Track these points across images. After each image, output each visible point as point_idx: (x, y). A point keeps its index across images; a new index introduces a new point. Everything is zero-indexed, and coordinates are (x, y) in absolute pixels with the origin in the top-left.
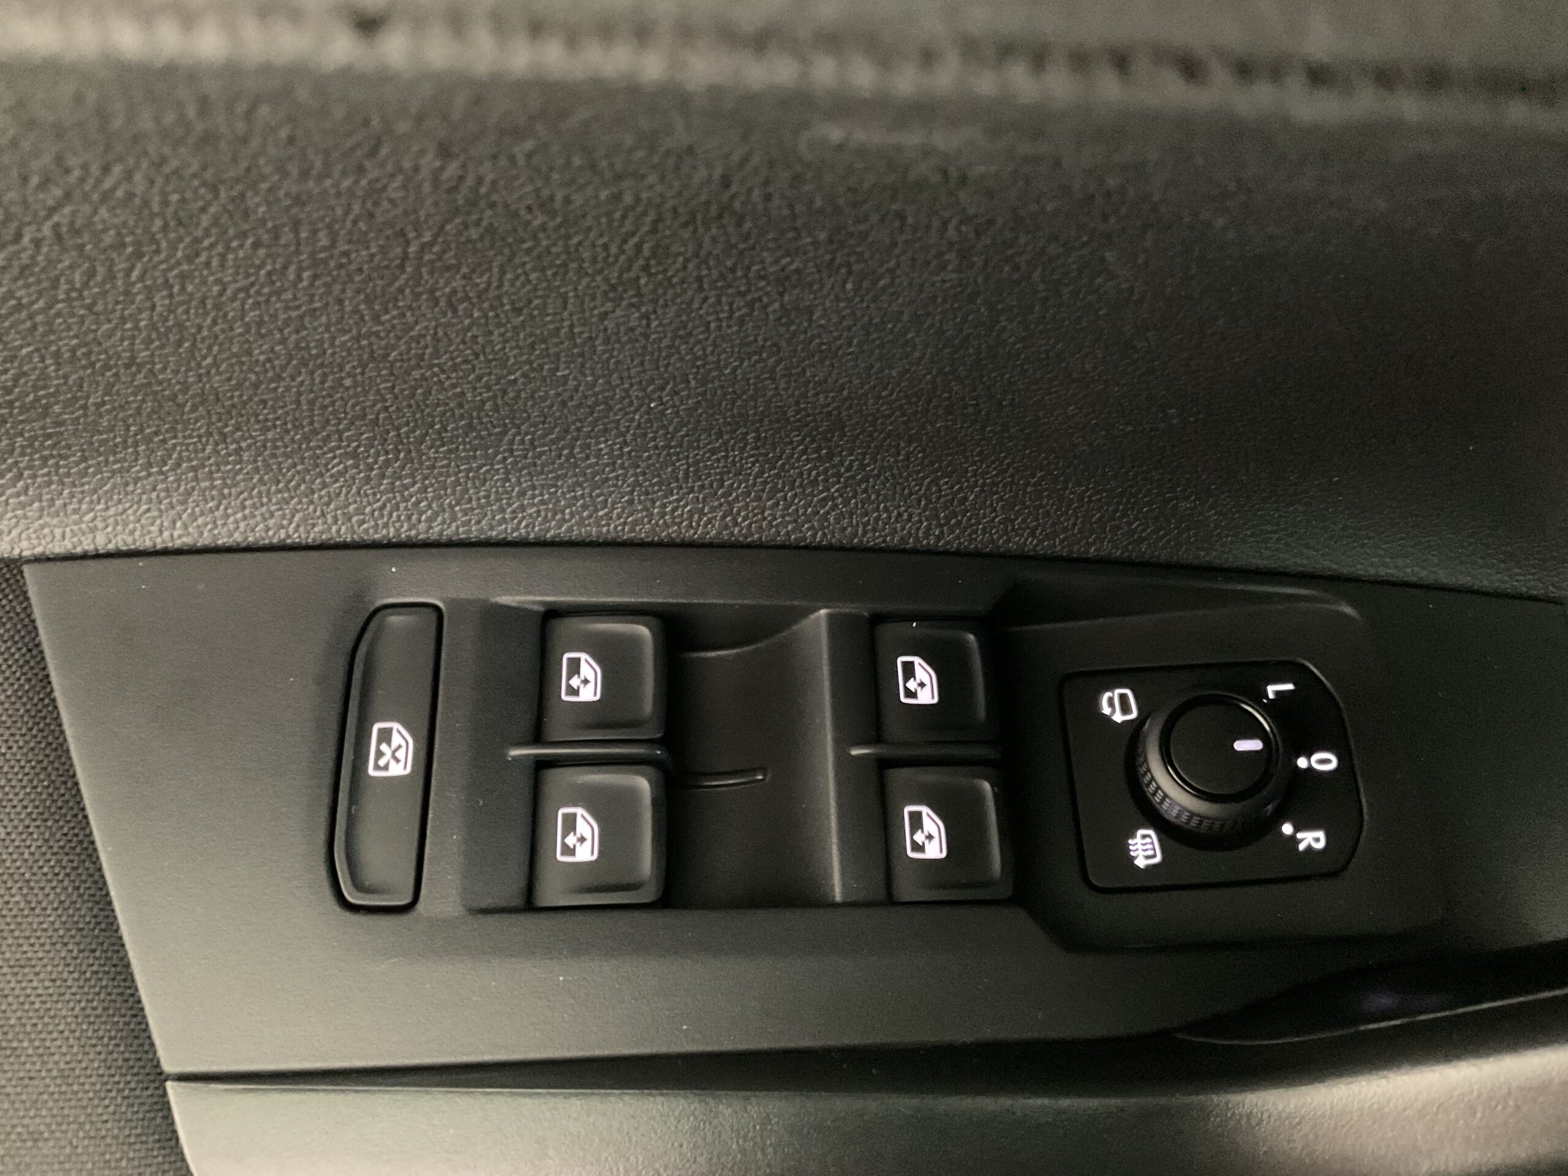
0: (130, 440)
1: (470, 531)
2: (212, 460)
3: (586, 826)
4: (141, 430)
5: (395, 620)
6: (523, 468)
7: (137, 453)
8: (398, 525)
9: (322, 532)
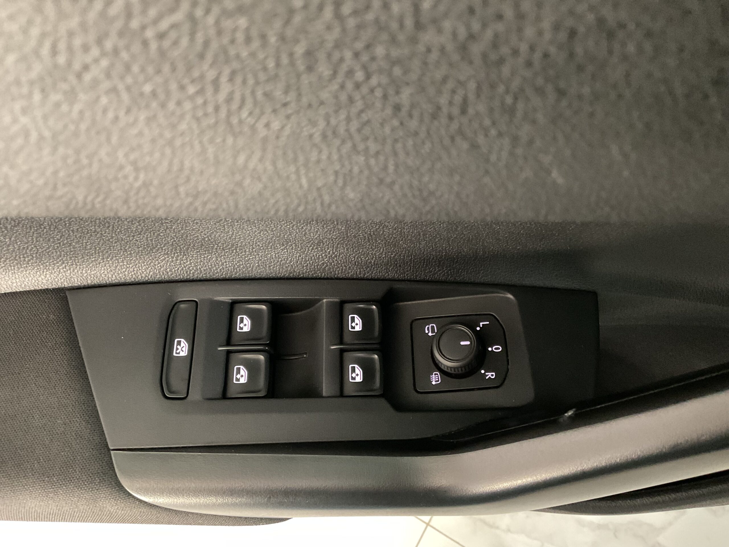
0: (97, 252)
1: (207, 276)
2: (123, 257)
3: (244, 372)
4: (100, 249)
5: (182, 306)
6: (222, 256)
7: (99, 256)
8: (183, 275)
9: (159, 278)
